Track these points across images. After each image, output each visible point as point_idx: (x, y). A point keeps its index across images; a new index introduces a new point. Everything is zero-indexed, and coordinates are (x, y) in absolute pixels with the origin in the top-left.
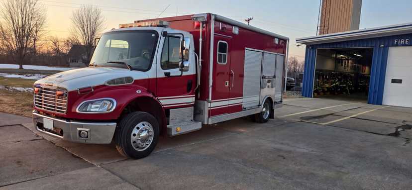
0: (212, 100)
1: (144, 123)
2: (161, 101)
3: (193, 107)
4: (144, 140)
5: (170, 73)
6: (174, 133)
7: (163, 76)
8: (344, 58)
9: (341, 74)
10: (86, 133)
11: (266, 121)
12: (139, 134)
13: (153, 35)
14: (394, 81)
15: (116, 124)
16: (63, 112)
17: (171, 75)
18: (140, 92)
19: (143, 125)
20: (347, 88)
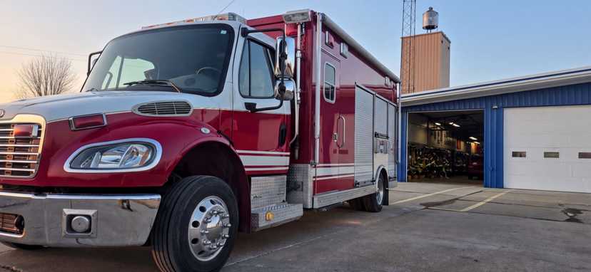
0: (320, 163)
1: (213, 198)
2: (241, 157)
3: (285, 177)
4: (213, 236)
5: (255, 104)
6: (262, 224)
7: (243, 109)
8: (439, 128)
9: (436, 150)
10: (87, 220)
11: (379, 209)
12: (205, 222)
13: (224, 32)
14: (515, 154)
15: (160, 197)
16: (28, 173)
17: (257, 107)
18: (208, 131)
19: (212, 202)
20: (444, 170)
